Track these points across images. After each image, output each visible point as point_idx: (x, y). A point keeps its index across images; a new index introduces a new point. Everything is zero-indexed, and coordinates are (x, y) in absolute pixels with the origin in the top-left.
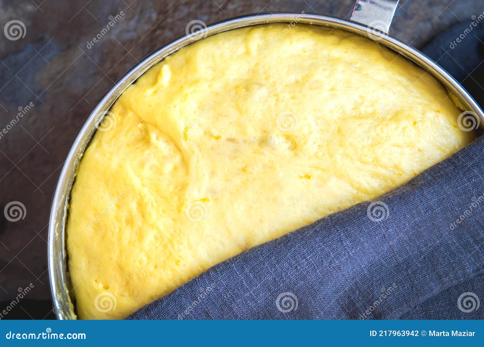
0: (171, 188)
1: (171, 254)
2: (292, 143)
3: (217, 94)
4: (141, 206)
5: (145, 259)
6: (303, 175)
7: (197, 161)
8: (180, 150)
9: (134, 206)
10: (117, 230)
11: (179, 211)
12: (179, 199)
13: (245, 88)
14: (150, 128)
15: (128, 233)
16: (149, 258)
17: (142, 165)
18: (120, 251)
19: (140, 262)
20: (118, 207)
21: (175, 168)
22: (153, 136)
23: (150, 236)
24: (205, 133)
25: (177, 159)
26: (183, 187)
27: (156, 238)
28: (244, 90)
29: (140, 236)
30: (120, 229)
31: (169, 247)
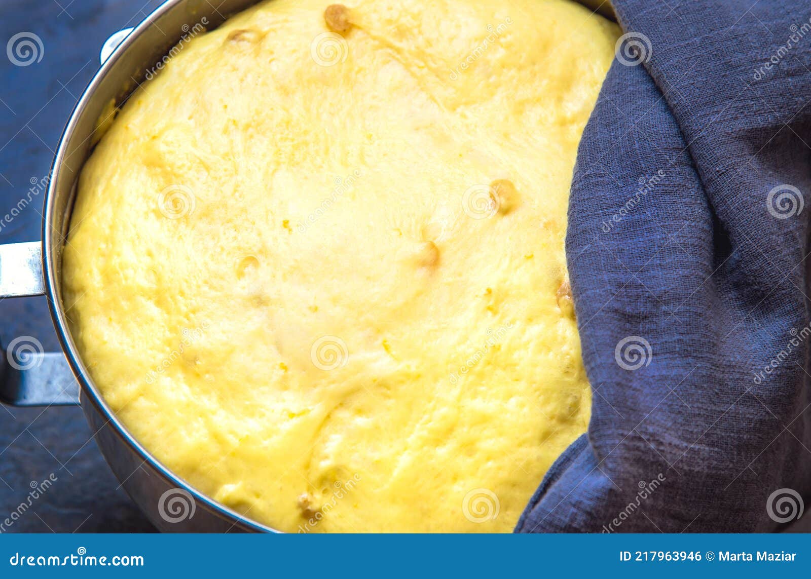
0: (390, 402)
1: (489, 363)
2: (246, 266)
3: (221, 399)
4: (438, 439)
5: (513, 401)
6: (286, 230)
7: (333, 382)
8: (328, 417)
9: (442, 452)
10: (490, 464)
11: (418, 377)
12: (402, 382)
13: (195, 364)
14: (314, 476)
15: (489, 443)
16: (510, 395)
17: (377, 466)
18: (520, 445)
19: (522, 405)
20: (455, 478)
21: (360, 412)
22: (324, 465)
23: (478, 405)
24: (286, 388)
25: (343, 414)
26: (383, 385)
27: (475, 395)
28: (198, 363)
29: (483, 420)
30: (488, 459)
31: (478, 369)
